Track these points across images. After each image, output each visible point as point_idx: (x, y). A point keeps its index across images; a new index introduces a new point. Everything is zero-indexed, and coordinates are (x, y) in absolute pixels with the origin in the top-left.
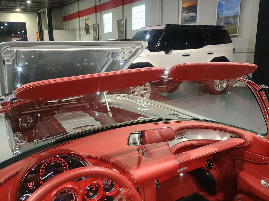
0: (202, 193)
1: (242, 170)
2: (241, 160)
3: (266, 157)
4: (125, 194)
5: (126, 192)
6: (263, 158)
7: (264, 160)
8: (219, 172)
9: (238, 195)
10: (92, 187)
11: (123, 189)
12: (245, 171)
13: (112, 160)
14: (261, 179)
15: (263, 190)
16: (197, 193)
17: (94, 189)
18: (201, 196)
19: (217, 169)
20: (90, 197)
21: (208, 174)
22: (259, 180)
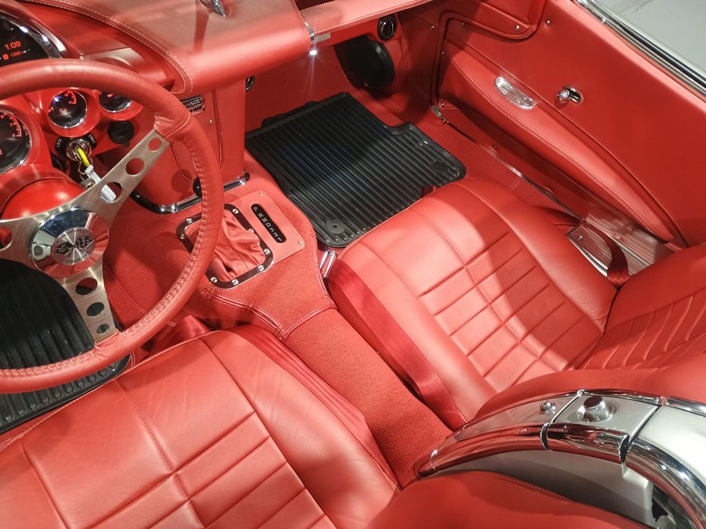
0: (358, 95)
1: (461, 49)
2: (467, 23)
3: (526, 23)
4: (166, 130)
5: (169, 125)
6: (518, 27)
7: (519, 32)
8: (406, 47)
9: (438, 101)
10: (66, 95)
11: (161, 118)
12: (468, 53)
13: (115, 20)
14: (498, 75)
15: (494, 100)
16: (347, 93)
17: (73, 101)
18: (355, 102)
19: (404, 42)
20: (63, 121)
21: (379, 50)
22: (494, 77)
